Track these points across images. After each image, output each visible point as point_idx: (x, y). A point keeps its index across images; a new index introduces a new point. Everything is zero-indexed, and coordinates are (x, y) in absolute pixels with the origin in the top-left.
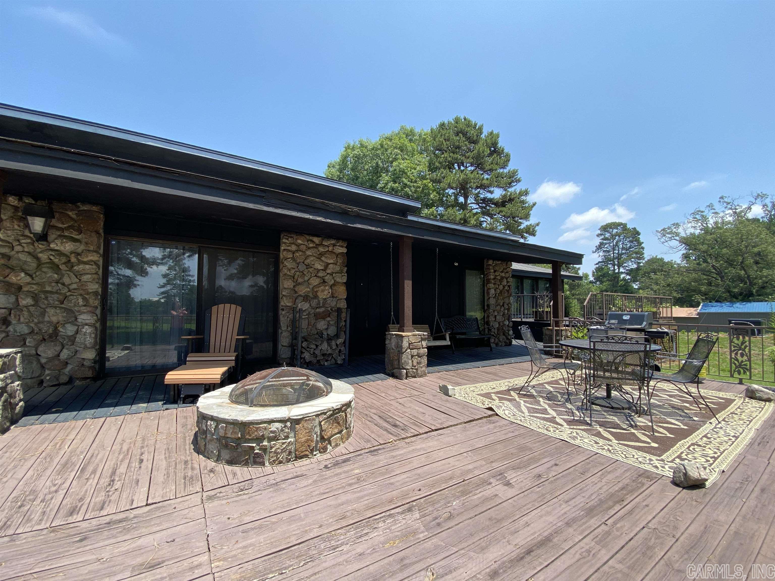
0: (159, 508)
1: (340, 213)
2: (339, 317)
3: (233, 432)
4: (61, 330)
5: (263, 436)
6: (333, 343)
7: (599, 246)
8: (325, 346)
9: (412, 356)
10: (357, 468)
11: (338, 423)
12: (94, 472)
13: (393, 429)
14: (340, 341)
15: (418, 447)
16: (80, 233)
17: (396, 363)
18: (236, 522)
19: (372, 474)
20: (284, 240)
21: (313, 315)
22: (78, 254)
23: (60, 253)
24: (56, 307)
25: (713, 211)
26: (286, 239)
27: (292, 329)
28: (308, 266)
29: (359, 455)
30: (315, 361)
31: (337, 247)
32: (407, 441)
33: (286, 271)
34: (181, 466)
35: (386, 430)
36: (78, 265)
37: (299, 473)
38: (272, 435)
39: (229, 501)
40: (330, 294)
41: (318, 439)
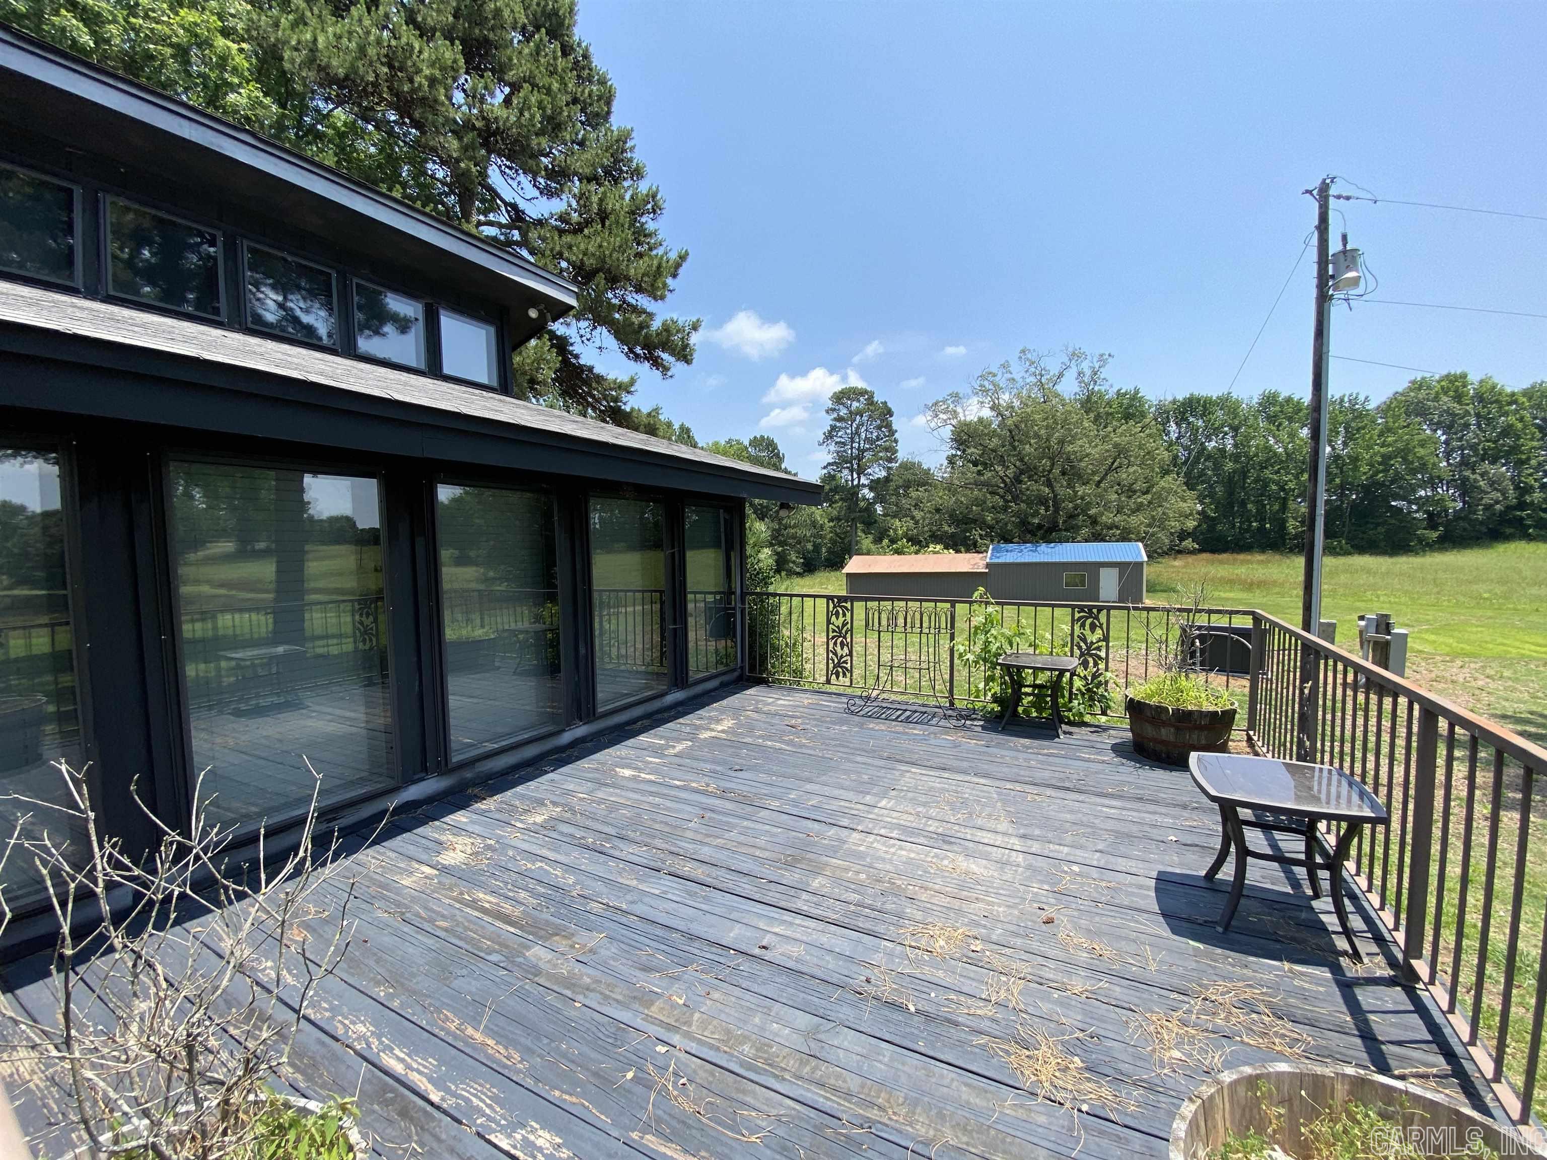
7: (830, 432)
25: (1009, 376)
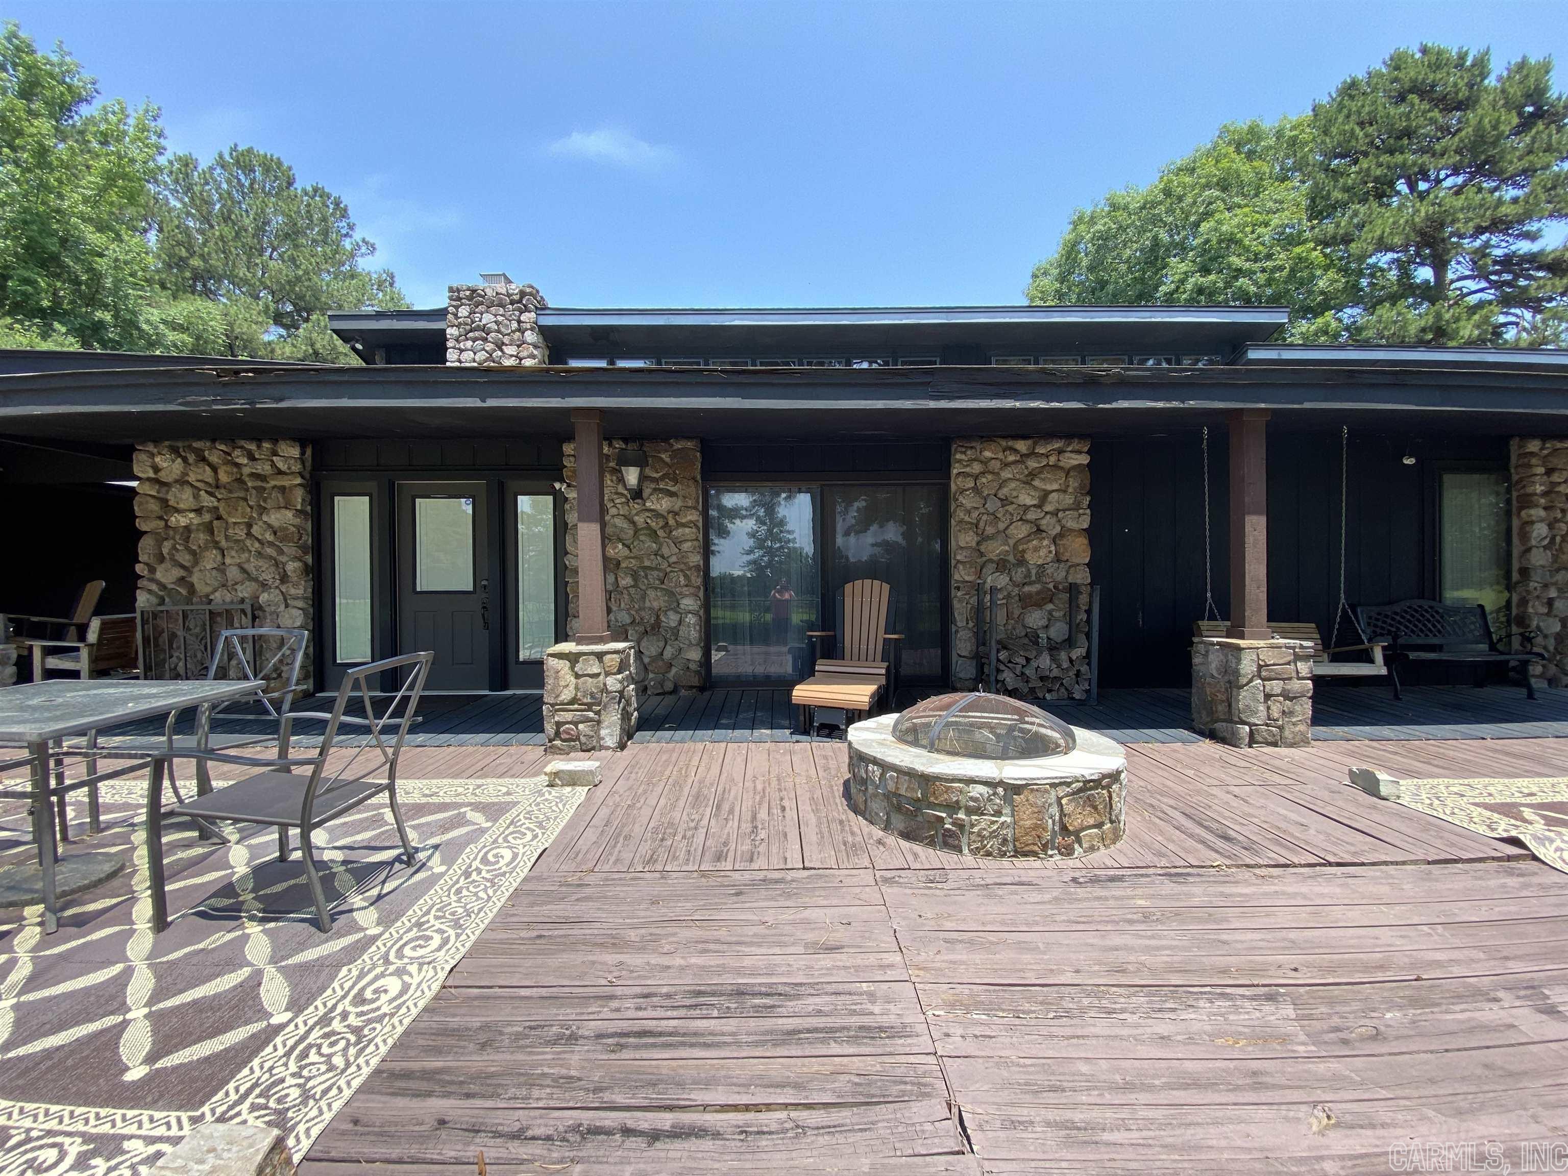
0: (821, 876)
1: (1078, 385)
2: (1073, 602)
3: (908, 787)
4: (663, 619)
5: (957, 802)
6: (1063, 655)
8: (1045, 661)
9: (1268, 697)
10: (1141, 897)
11: (1095, 808)
12: (731, 811)
13: (1220, 844)
14: (1078, 653)
15: (1290, 889)
16: (676, 482)
17: (1221, 708)
18: (932, 925)
19: (1176, 915)
20: (958, 456)
21: (1017, 598)
22: (676, 514)
23: (657, 514)
24: (656, 588)
26: (962, 452)
27: (977, 625)
28: (1005, 502)
29: (1142, 875)
30: (1026, 690)
31: (1067, 455)
32: (1257, 871)
33: (962, 515)
34: (835, 826)
35: (1203, 842)
36: (677, 529)
37: (1024, 879)
38: (972, 804)
39: (916, 891)
40: (1052, 555)
41: (1057, 828)
